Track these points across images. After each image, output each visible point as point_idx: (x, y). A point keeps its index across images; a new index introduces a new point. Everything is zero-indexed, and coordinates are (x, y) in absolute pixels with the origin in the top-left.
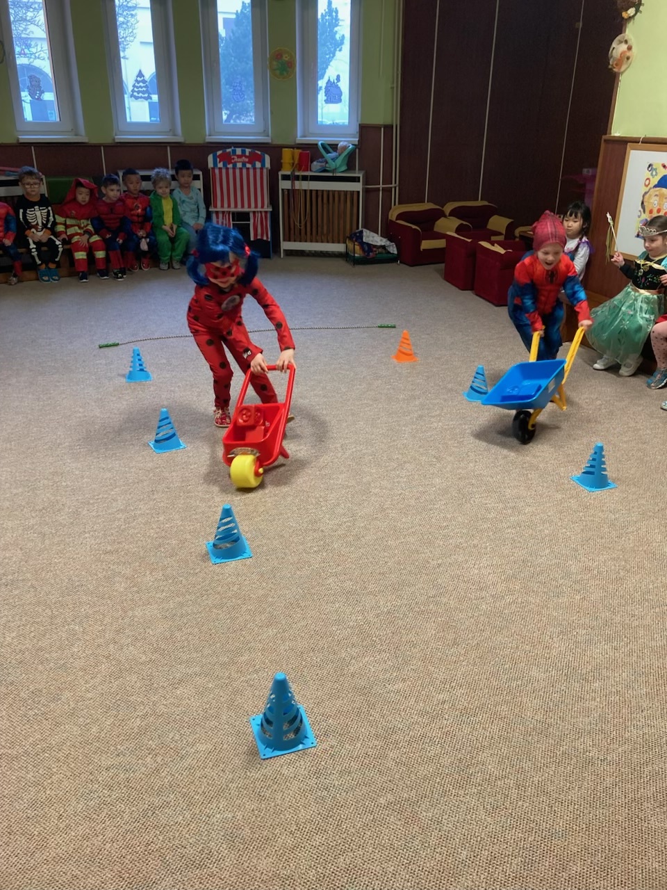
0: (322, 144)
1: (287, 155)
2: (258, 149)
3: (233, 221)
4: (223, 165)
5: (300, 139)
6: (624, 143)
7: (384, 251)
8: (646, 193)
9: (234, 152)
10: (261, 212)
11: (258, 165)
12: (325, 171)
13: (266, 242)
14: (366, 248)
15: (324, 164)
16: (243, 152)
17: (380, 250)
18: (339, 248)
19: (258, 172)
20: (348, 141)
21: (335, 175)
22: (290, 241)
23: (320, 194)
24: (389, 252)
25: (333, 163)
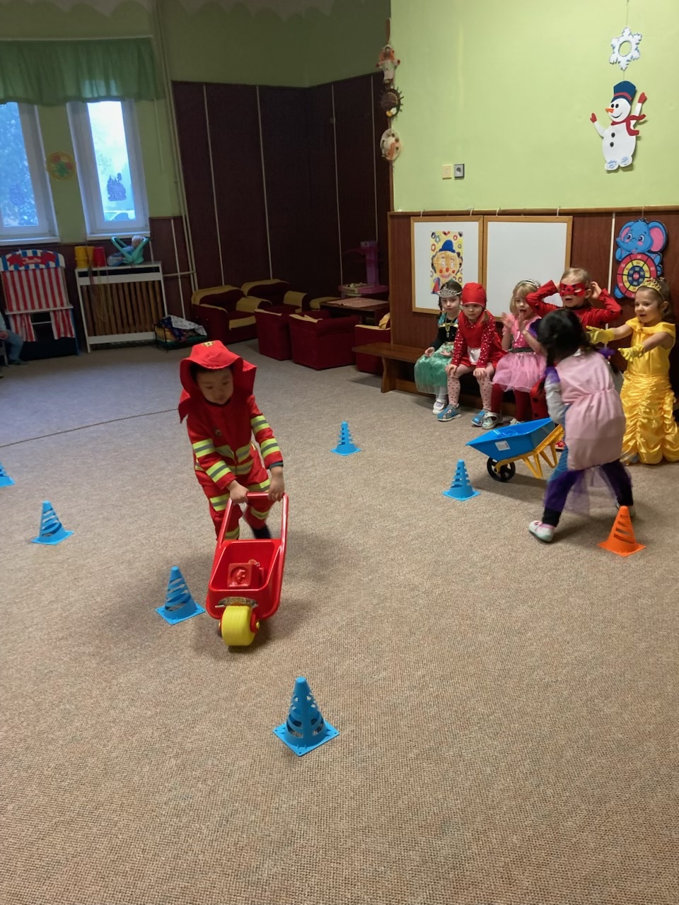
0: (115, 239)
1: (80, 252)
2: (48, 250)
3: (32, 322)
4: (15, 268)
5: (91, 236)
6: (407, 217)
7: (194, 334)
8: (434, 257)
9: (25, 254)
10: (61, 310)
11: (52, 264)
12: (123, 264)
13: (72, 339)
14: (177, 333)
15: (120, 258)
16: (35, 253)
17: (190, 334)
18: (149, 336)
19: (53, 271)
20: (141, 234)
21: (133, 267)
22: (95, 335)
23: (120, 287)
24: (199, 335)
25: (130, 256)
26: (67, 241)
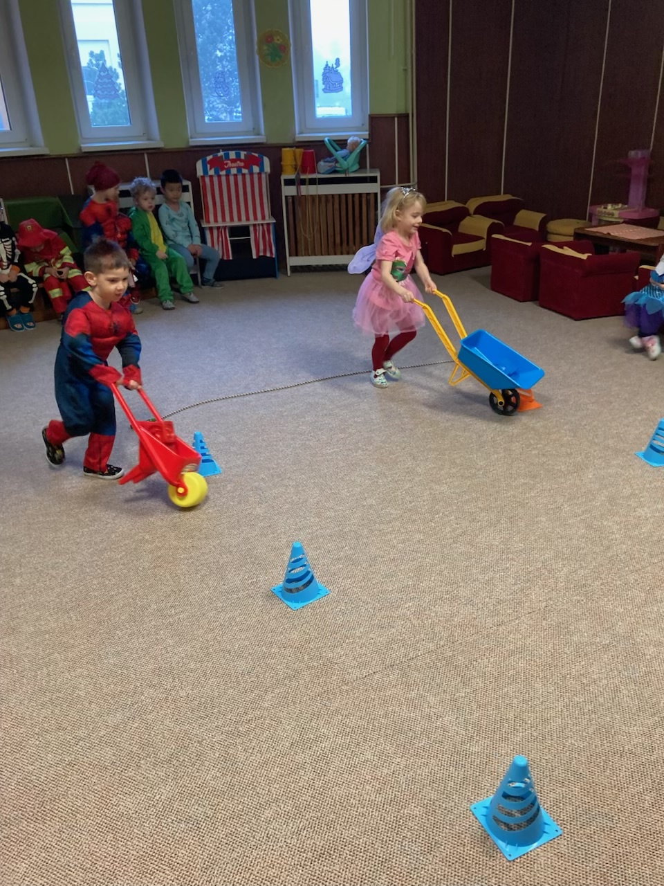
0: (328, 140)
1: (288, 156)
3: (230, 237)
4: (215, 172)
5: (299, 136)
9: (227, 156)
10: (262, 225)
11: (256, 169)
12: (335, 172)
13: (271, 258)
15: (333, 164)
16: (238, 155)
19: (256, 177)
20: (358, 136)
22: (297, 255)
23: (330, 199)
25: (345, 162)
26: (275, 140)
